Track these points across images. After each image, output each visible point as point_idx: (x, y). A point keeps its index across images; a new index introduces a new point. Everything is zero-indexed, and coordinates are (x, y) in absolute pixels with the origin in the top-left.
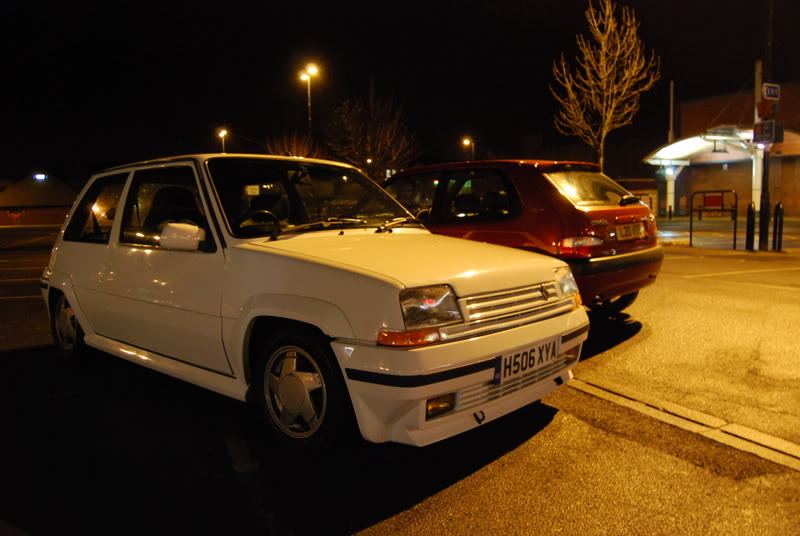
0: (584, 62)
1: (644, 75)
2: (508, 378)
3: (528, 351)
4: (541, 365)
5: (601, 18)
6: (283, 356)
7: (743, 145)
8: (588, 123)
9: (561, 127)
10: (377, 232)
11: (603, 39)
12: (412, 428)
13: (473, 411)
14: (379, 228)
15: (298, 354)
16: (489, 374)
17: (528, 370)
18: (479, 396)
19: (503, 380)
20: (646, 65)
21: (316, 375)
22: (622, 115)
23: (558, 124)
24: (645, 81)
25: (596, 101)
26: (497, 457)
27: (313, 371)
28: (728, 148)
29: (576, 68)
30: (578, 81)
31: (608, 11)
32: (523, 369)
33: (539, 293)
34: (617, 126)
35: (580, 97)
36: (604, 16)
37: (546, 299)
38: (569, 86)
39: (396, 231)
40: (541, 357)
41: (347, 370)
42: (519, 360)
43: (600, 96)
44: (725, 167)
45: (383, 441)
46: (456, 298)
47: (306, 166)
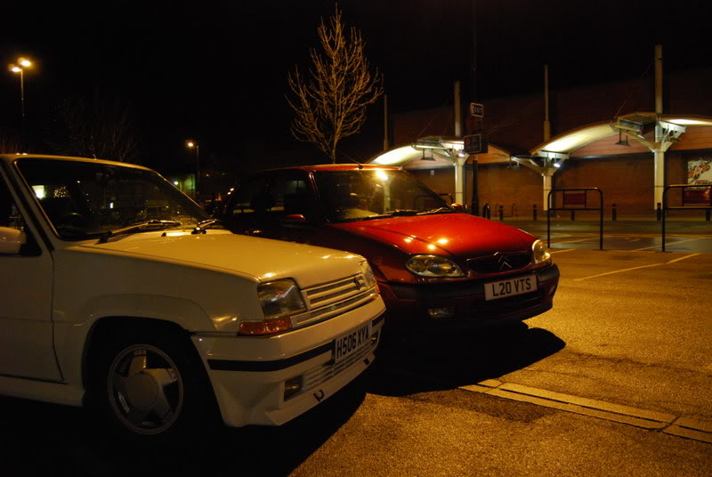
0: (317, 74)
1: (370, 90)
2: (340, 359)
3: (352, 334)
4: (360, 346)
5: (331, 36)
6: (131, 356)
7: (446, 154)
8: (321, 131)
9: (298, 135)
10: (193, 233)
11: (334, 54)
12: (271, 409)
13: (312, 392)
14: (195, 229)
15: (148, 352)
16: (327, 356)
17: (352, 351)
18: (319, 377)
19: (337, 360)
20: (372, 79)
21: (170, 370)
22: (352, 124)
23: (294, 131)
24: (370, 96)
25: (328, 111)
26: (336, 430)
27: (167, 366)
28: (435, 157)
29: (309, 78)
30: (312, 92)
31: (338, 29)
32: (349, 351)
33: (353, 284)
34: (347, 134)
35: (313, 106)
36: (334, 34)
37: (359, 289)
38: (303, 96)
39: (209, 232)
40: (360, 340)
41: (209, 361)
42: (346, 342)
43: (332, 106)
44: (433, 172)
45: (241, 425)
46: (299, 289)
47: (113, 169)
